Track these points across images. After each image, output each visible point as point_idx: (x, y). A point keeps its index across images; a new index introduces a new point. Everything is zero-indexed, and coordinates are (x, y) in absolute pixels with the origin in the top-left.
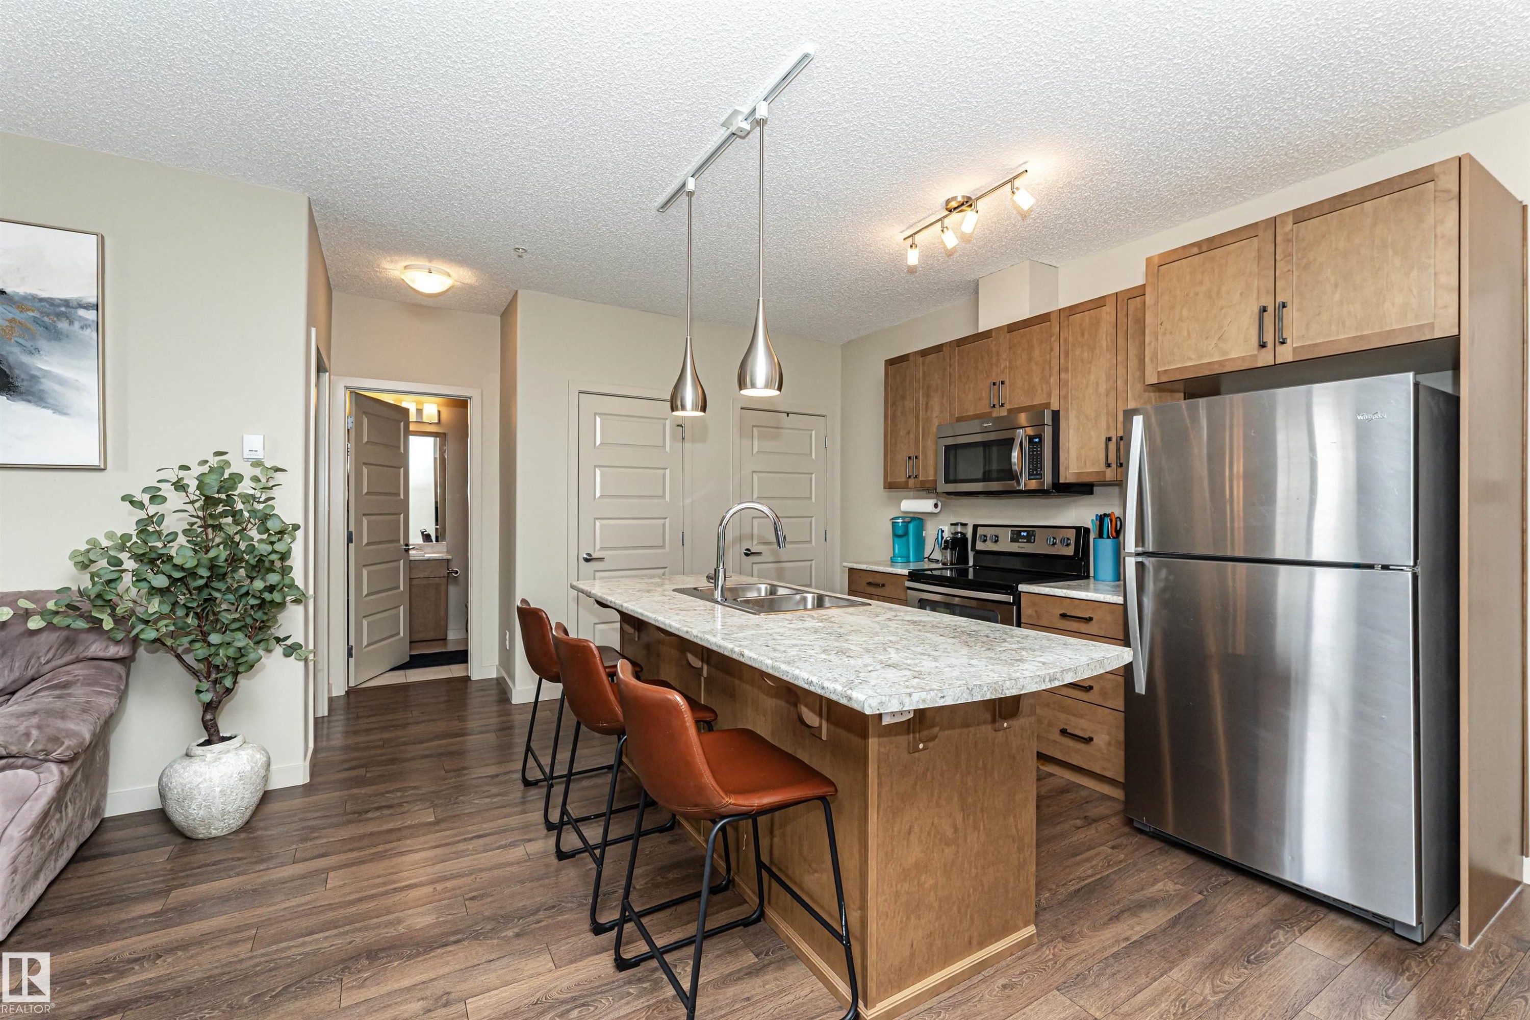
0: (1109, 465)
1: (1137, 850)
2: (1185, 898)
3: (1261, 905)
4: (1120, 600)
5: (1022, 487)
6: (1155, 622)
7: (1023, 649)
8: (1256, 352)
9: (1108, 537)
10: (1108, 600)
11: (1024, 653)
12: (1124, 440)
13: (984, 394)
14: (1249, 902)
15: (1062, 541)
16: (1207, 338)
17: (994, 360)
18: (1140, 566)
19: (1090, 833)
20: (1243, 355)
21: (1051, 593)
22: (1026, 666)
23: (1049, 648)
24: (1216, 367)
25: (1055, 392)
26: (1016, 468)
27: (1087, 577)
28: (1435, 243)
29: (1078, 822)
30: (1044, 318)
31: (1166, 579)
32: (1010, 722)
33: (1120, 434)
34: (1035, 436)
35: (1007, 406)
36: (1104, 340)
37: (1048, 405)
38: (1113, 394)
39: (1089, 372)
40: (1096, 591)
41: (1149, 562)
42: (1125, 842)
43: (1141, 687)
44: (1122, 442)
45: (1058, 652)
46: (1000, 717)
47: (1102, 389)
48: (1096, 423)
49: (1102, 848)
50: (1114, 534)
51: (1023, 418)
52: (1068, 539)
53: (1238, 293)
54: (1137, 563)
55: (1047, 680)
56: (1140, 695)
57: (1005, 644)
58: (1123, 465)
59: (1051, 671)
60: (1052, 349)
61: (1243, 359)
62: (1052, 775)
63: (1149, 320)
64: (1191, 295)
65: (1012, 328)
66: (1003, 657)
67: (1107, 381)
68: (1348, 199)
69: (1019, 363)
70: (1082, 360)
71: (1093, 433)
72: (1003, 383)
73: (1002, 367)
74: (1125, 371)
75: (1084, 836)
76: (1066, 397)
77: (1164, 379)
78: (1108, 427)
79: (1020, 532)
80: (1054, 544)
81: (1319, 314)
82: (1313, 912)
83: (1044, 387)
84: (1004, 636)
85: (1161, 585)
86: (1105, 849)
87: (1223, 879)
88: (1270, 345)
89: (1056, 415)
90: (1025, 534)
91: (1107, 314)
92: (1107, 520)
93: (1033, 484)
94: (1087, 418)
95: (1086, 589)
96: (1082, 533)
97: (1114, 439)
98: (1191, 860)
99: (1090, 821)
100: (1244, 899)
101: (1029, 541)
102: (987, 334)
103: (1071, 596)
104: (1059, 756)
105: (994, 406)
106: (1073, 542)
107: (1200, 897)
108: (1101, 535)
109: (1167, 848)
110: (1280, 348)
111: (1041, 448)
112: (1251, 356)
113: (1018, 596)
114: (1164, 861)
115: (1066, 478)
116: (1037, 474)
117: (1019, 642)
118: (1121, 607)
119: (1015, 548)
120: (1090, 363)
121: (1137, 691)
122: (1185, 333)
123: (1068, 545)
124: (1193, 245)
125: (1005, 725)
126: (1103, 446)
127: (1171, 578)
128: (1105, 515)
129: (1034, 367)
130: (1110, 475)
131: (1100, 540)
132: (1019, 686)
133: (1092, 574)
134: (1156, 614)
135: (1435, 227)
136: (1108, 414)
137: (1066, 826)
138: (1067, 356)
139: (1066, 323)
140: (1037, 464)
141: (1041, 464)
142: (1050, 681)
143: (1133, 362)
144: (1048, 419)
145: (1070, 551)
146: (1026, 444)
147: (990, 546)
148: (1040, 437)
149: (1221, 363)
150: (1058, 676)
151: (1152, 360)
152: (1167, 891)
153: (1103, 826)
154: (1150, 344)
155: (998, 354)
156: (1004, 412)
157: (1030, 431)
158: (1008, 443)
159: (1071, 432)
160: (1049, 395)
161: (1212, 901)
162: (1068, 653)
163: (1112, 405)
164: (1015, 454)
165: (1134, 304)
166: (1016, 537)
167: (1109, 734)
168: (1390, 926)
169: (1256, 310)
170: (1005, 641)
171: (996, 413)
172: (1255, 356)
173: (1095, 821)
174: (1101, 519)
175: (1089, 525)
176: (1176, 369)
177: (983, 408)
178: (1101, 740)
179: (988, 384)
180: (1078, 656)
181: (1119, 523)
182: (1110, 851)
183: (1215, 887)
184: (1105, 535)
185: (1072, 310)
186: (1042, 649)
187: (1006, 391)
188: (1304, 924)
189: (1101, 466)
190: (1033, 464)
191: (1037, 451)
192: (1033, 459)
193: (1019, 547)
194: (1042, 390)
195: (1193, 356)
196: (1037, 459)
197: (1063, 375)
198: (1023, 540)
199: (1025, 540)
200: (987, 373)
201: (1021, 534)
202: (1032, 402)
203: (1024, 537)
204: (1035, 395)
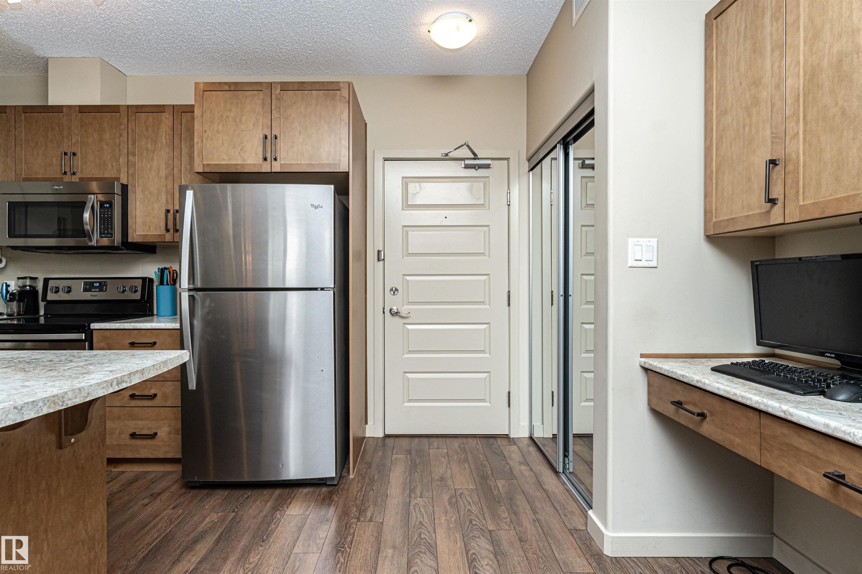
0: (168, 230)
1: (190, 502)
2: (223, 520)
3: (267, 502)
4: (177, 326)
5: (94, 243)
6: (202, 337)
7: (91, 364)
8: (261, 162)
9: (168, 284)
10: (168, 327)
11: (91, 367)
12: (180, 212)
13: (54, 161)
14: (261, 503)
15: (131, 288)
16: (234, 148)
17: (65, 134)
18: (192, 299)
19: (157, 504)
20: (254, 163)
21: (122, 328)
22: (92, 376)
23: (117, 360)
24: (239, 167)
25: (124, 170)
26: (88, 227)
27: (152, 315)
28: (340, 123)
29: (146, 501)
30: (114, 109)
31: (210, 306)
32: (78, 436)
33: (177, 207)
34: (106, 202)
35: (79, 175)
36: (164, 138)
37: (118, 179)
38: (171, 178)
39: (153, 159)
40: (158, 322)
41: (199, 295)
42: (182, 501)
43: (192, 385)
44: (178, 214)
45: (126, 361)
46: (66, 434)
47: (163, 173)
48: (158, 198)
49: (165, 512)
50: (172, 283)
51: (94, 186)
52: (136, 287)
53: (252, 123)
54: (189, 296)
55: (115, 383)
56: (192, 391)
57: (72, 364)
58: (178, 230)
59: (119, 375)
60: (121, 135)
61: (254, 165)
62: (123, 472)
63: (196, 127)
64: (224, 117)
65: (83, 109)
66: (67, 374)
67: (166, 168)
68: (306, 85)
69: (90, 140)
70: (147, 150)
71: (155, 206)
72: (74, 154)
73: (74, 140)
74: (179, 163)
75: (150, 509)
76: (133, 175)
77: (207, 170)
78: (167, 202)
79: (93, 283)
80: (124, 291)
81: (293, 147)
82: (292, 492)
83: (114, 164)
84: (71, 358)
85: (206, 310)
86: (169, 511)
87: (246, 496)
88: (269, 159)
89: (125, 188)
90: (98, 284)
91: (166, 119)
92: (166, 272)
93: (105, 242)
94: (151, 193)
95: (152, 321)
96: (147, 282)
97: (172, 212)
98: (225, 493)
99: (155, 496)
100: (258, 503)
101: (101, 290)
102: (58, 109)
103: (138, 328)
104: (130, 455)
105: (65, 173)
106: (139, 289)
107: (234, 514)
108: (161, 283)
109: (211, 491)
110: (274, 163)
111: (112, 212)
112: (259, 164)
113: (90, 333)
114: (209, 502)
115: (133, 238)
116: (108, 233)
117: (86, 360)
118: (179, 331)
119: (88, 296)
120: (153, 152)
121: (190, 388)
122: (221, 142)
123: (136, 291)
124: (225, 83)
125: (73, 440)
126: (163, 216)
127: (213, 305)
128: (165, 268)
129: (105, 147)
130: (168, 237)
131: (161, 286)
132: (84, 394)
133: (155, 312)
134: (204, 332)
135: (340, 114)
136: (167, 192)
137: (136, 508)
138: (134, 143)
139: (133, 117)
140: (108, 225)
141: (112, 225)
142: (118, 384)
143: (185, 158)
144: (117, 189)
145: (137, 296)
146: (97, 207)
147: (62, 296)
148: (111, 204)
149: (242, 165)
150: (126, 379)
151: (198, 155)
152: (212, 521)
153: (165, 496)
154: (197, 143)
155: (69, 128)
156: (75, 179)
157: (101, 197)
158: (81, 206)
159: (138, 203)
160: (119, 171)
161: (240, 513)
162: (136, 361)
163: (170, 186)
164: (87, 215)
165: (185, 117)
166: (89, 286)
167: (170, 426)
168: (324, 482)
169: (261, 136)
170: (71, 361)
171: (67, 179)
172: (261, 165)
173: (159, 494)
174: (162, 271)
175: (153, 276)
176: (215, 164)
177: (54, 172)
178: (163, 432)
179: (59, 153)
180: (145, 361)
181: (175, 275)
182: (171, 511)
183: (242, 503)
184: (165, 283)
185: (139, 109)
186: (110, 361)
187: (78, 162)
188: (288, 502)
189: (163, 232)
190: (104, 225)
191: (108, 214)
192: (104, 220)
193: (91, 295)
194: (112, 167)
195: (226, 158)
196: (108, 221)
197: (131, 158)
198: (95, 290)
199: (98, 290)
200: (57, 143)
201: (93, 285)
202: (103, 175)
203: (96, 287)
204: (106, 170)
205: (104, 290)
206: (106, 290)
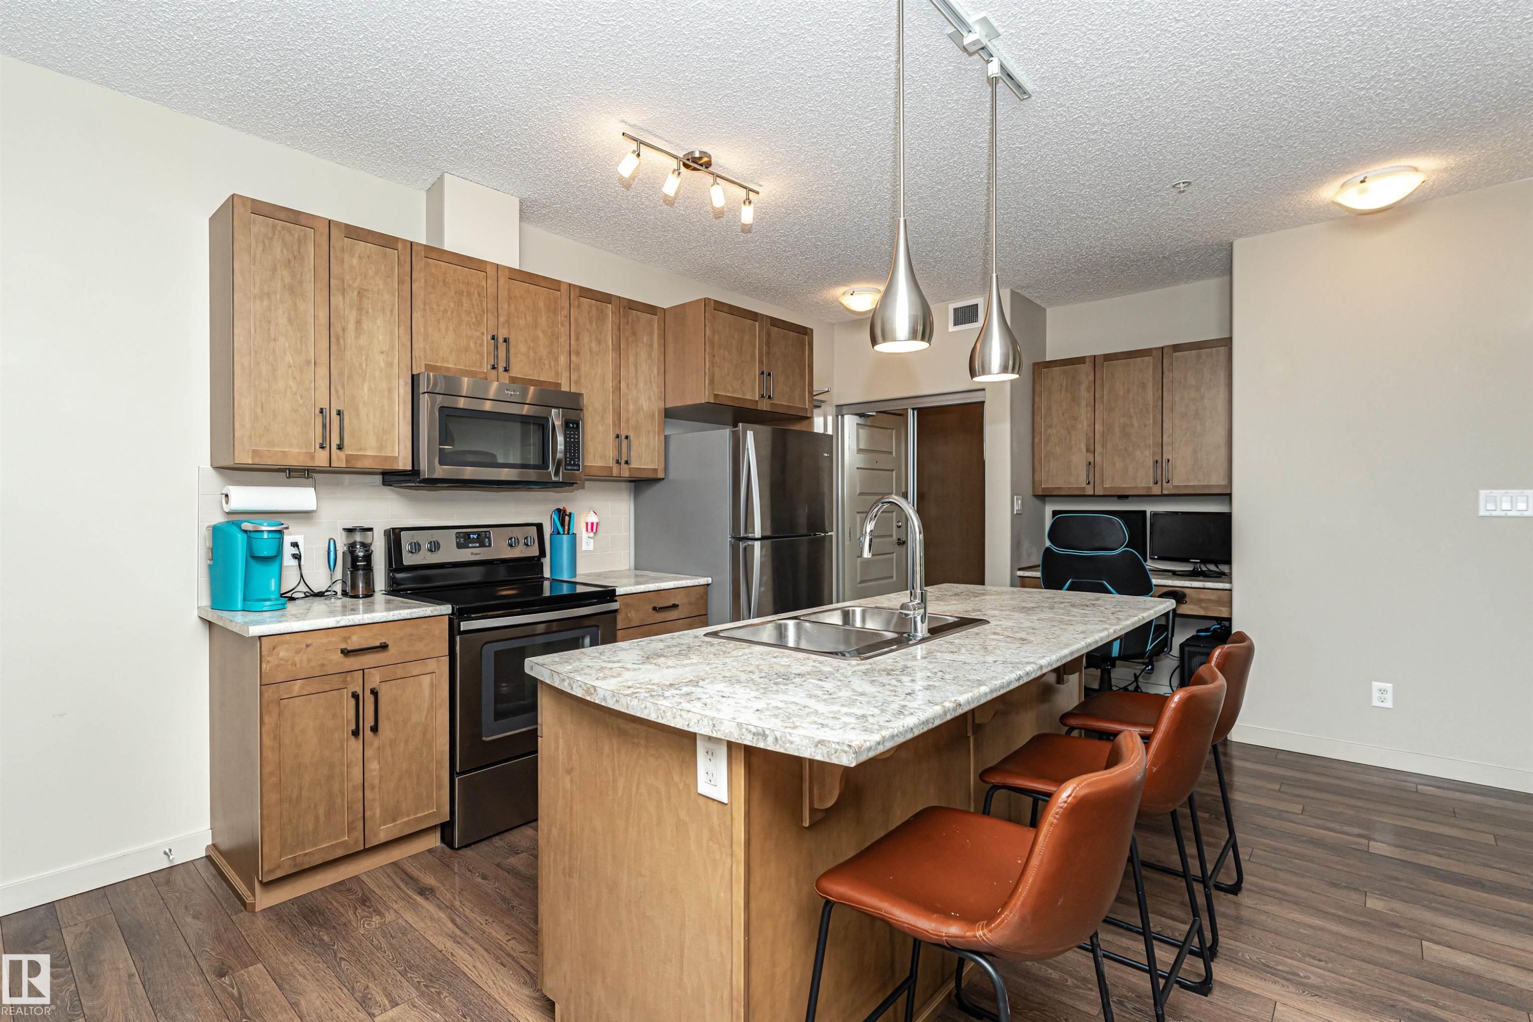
0: (617, 462)
5: (560, 478)
8: (757, 399)
17: (489, 305)
20: (752, 398)
24: (741, 402)
25: (566, 374)
30: (551, 284)
33: (625, 432)
34: (572, 421)
35: (510, 373)
36: (609, 338)
37: (558, 386)
38: (617, 393)
39: (597, 365)
52: (531, 538)
53: (750, 355)
60: (561, 324)
61: (752, 401)
64: (729, 343)
65: (513, 275)
69: (520, 322)
70: (591, 350)
71: (600, 428)
72: (506, 341)
73: (502, 319)
79: (468, 534)
80: (515, 546)
83: (552, 363)
90: (475, 536)
91: (612, 313)
97: (620, 437)
101: (482, 545)
102: (479, 265)
105: (494, 367)
110: (767, 401)
111: (578, 435)
112: (755, 401)
116: (575, 465)
119: (467, 555)
120: (598, 355)
123: (532, 544)
126: (614, 442)
129: (541, 336)
130: (616, 471)
138: (578, 338)
139: (576, 302)
140: (574, 453)
141: (579, 453)
145: (535, 551)
148: (578, 424)
149: (743, 400)
154: (709, 369)
155: (496, 298)
156: (505, 378)
157: (564, 414)
160: (558, 374)
163: (617, 404)
166: (463, 539)
169: (758, 371)
171: (494, 377)
172: (757, 402)
176: (723, 396)
179: (480, 334)
185: (583, 292)
189: (611, 463)
190: (570, 453)
191: (574, 438)
192: (570, 446)
193: (472, 554)
194: (550, 365)
195: (730, 390)
196: (574, 447)
197: (573, 358)
198: (474, 545)
199: (477, 545)
200: (476, 318)
201: (469, 537)
202: (539, 377)
203: (473, 541)
204: (542, 369)
205: (487, 544)
206: (490, 545)
